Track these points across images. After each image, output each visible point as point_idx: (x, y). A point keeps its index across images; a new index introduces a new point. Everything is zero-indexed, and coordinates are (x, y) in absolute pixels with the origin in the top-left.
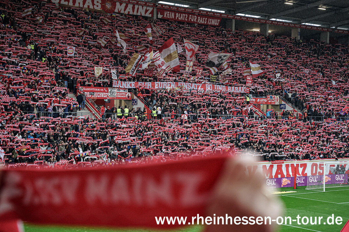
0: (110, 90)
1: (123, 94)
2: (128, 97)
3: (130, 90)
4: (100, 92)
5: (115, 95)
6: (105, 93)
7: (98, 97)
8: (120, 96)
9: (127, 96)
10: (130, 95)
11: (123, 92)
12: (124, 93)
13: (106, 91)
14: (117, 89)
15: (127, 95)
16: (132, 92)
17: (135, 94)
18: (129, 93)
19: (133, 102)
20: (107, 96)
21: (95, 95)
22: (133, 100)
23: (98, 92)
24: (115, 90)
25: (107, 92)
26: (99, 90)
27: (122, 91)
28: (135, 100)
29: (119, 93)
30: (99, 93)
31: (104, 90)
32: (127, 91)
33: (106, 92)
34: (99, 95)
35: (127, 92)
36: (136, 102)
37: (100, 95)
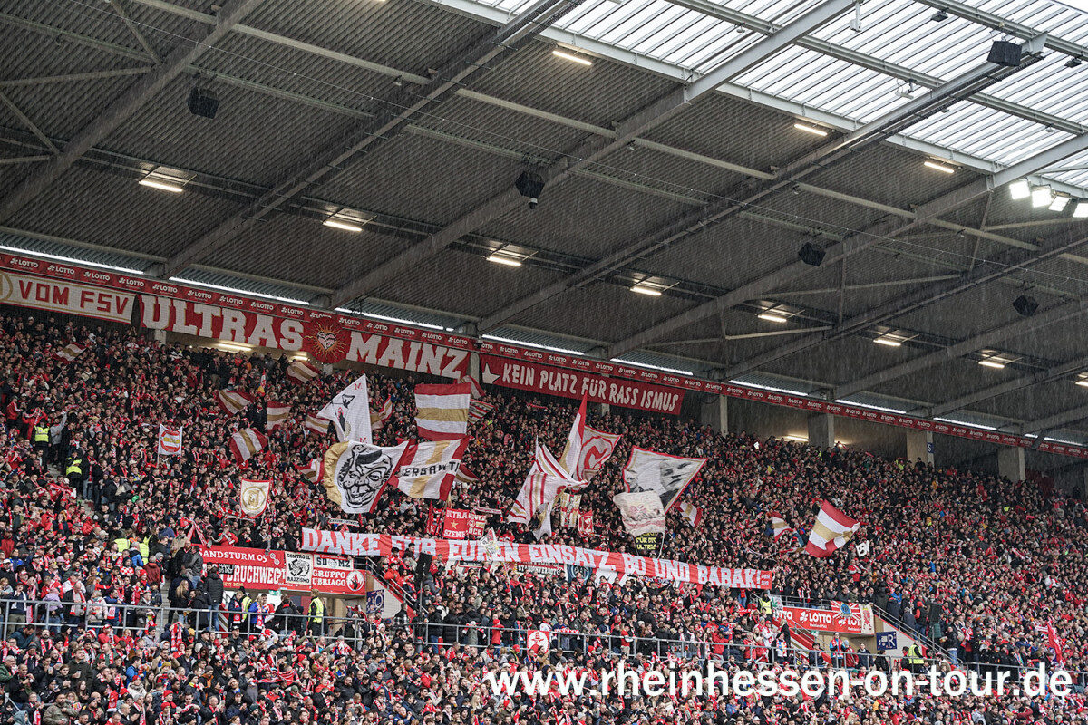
0: (289, 560)
1: (338, 574)
2: (356, 585)
3: (360, 562)
4: (256, 563)
5: (309, 577)
6: (271, 569)
7: (249, 581)
8: (325, 581)
9: (349, 582)
10: (360, 579)
11: (338, 568)
12: (341, 571)
13: (277, 562)
14: (316, 556)
15: (350, 577)
16: (370, 569)
17: (379, 573)
18: (358, 573)
19: (370, 603)
20: (281, 580)
21: (236, 573)
22: (371, 595)
23: (247, 563)
24: (310, 562)
25: (282, 566)
26: (251, 557)
27: (332, 564)
28: (375, 594)
29: (321, 573)
30: (250, 568)
31: (268, 557)
32: (351, 564)
33: (275, 567)
34: (251, 574)
35: (351, 568)
36: (379, 600)
37: (255, 574)
